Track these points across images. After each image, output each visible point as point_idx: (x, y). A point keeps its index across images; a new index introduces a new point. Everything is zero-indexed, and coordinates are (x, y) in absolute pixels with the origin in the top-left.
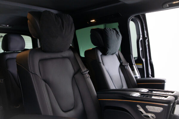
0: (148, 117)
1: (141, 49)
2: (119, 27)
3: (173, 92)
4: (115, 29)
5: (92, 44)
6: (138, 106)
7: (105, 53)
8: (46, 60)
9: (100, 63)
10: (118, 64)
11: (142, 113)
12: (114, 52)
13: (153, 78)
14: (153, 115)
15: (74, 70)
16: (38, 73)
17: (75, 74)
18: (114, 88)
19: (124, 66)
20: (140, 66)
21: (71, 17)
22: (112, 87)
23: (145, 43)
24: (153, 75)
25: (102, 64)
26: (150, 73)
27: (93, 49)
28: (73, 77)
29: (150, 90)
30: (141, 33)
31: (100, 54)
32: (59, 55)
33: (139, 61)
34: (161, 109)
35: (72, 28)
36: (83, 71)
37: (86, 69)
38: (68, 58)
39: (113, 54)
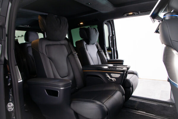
0: (112, 80)
1: (111, 42)
2: (98, 28)
3: (126, 66)
4: (95, 28)
5: (80, 37)
6: (106, 74)
7: (88, 43)
8: (50, 45)
9: (85, 49)
10: (97, 50)
11: (109, 78)
12: (94, 43)
13: (117, 59)
14: (115, 79)
15: (68, 52)
16: (45, 53)
17: (69, 55)
18: (93, 64)
19: (100, 52)
20: (110, 52)
21: (66, 19)
22: (92, 63)
23: (113, 38)
24: (117, 58)
25: (86, 50)
26: (116, 57)
27: (81, 40)
28: (68, 57)
29: (114, 65)
30: (111, 32)
31: (85, 43)
32: (58, 43)
33: (109, 49)
34: (119, 75)
35: (66, 25)
36: (74, 53)
37: (75, 52)
38: (64, 45)
39: (93, 44)
